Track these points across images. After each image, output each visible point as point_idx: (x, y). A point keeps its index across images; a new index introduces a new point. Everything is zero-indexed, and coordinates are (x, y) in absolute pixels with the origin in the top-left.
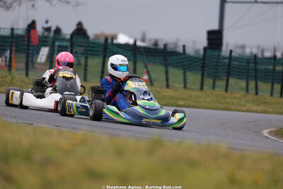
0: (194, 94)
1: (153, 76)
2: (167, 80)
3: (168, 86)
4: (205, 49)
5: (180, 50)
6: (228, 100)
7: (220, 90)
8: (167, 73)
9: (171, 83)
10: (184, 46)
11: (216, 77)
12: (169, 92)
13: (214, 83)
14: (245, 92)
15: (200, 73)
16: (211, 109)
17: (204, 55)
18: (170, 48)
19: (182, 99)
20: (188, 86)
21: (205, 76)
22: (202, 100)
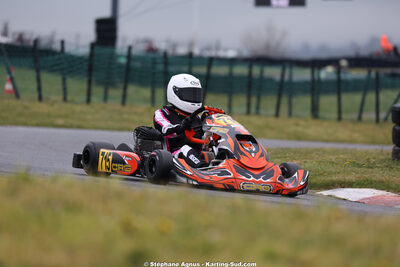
0: (78, 108)
1: (20, 85)
2: (39, 89)
3: (40, 98)
4: (93, 46)
5: (57, 47)
6: (125, 116)
7: (114, 103)
8: (39, 80)
9: (44, 94)
10: (63, 43)
11: (108, 84)
12: (43, 108)
13: (106, 93)
14: (149, 105)
15: (86, 79)
16: (102, 129)
17: (92, 54)
18: (43, 44)
19: (60, 117)
20: (69, 97)
21: (93, 82)
22: (89, 117)
